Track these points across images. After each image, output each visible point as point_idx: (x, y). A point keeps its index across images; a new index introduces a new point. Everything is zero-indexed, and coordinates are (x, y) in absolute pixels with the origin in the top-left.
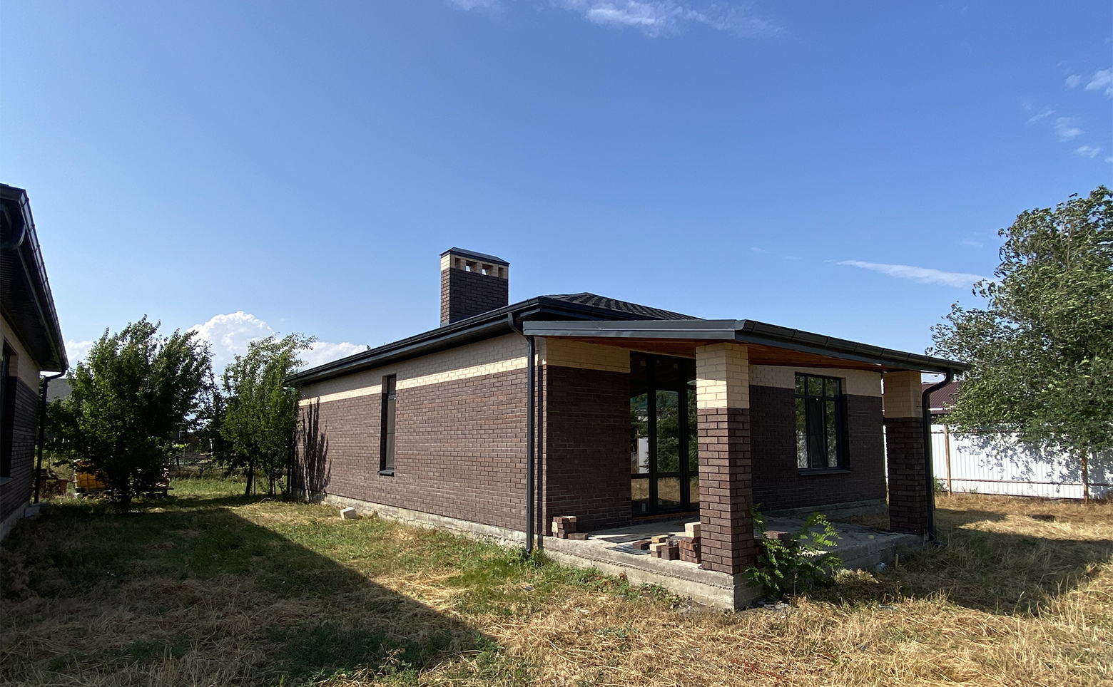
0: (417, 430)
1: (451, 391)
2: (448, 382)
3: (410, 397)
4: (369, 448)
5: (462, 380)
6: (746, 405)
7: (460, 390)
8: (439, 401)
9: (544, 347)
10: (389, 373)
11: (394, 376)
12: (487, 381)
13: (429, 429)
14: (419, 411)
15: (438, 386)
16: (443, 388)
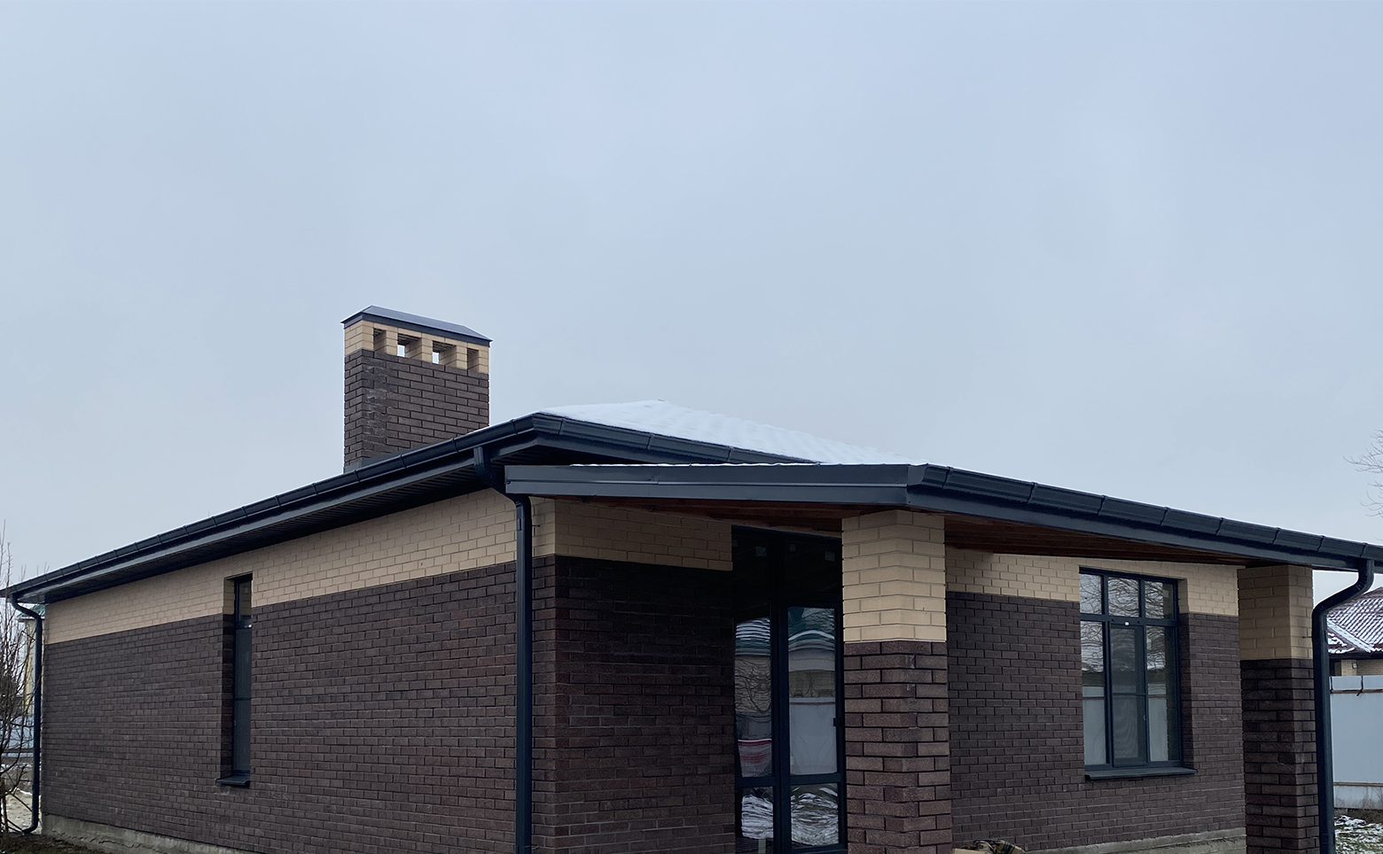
0: (296, 692)
1: (364, 610)
2: (359, 591)
3: (280, 622)
4: (200, 731)
5: (387, 586)
6: (940, 635)
7: (382, 607)
8: (341, 630)
9: (551, 518)
10: (239, 571)
11: (248, 578)
12: (437, 589)
13: (321, 690)
14: (300, 651)
15: (338, 598)
16: (347, 604)
